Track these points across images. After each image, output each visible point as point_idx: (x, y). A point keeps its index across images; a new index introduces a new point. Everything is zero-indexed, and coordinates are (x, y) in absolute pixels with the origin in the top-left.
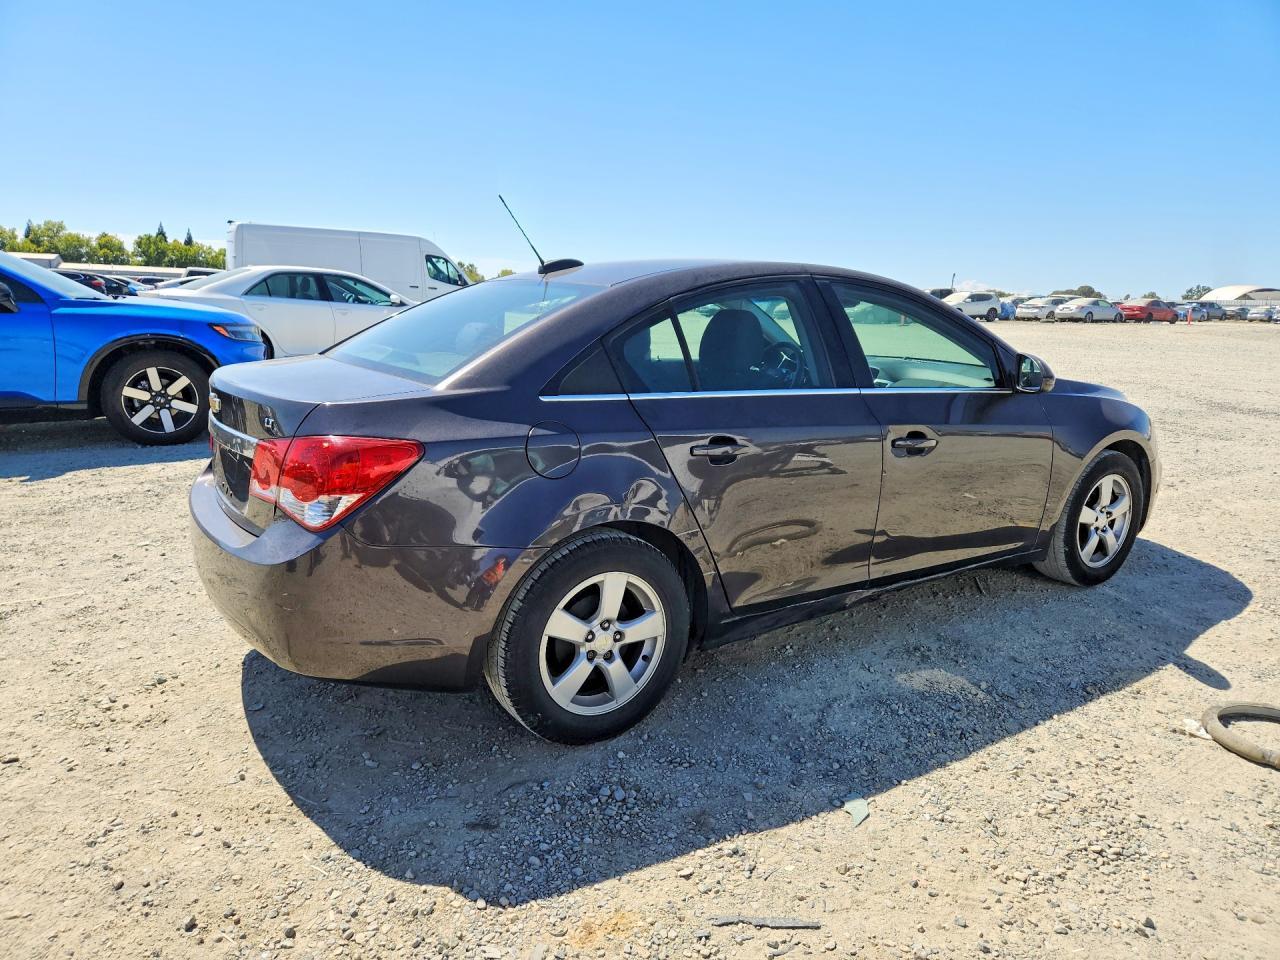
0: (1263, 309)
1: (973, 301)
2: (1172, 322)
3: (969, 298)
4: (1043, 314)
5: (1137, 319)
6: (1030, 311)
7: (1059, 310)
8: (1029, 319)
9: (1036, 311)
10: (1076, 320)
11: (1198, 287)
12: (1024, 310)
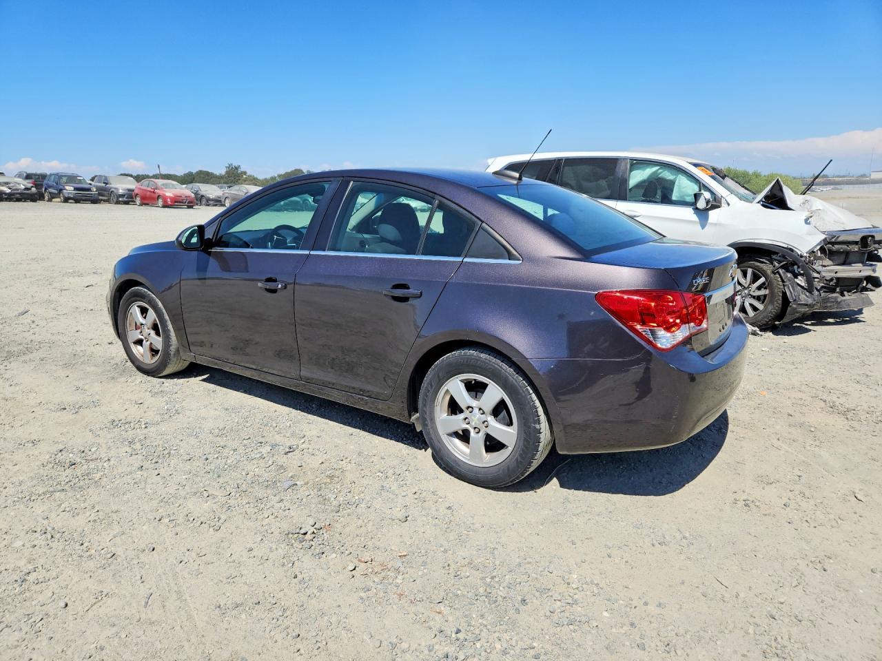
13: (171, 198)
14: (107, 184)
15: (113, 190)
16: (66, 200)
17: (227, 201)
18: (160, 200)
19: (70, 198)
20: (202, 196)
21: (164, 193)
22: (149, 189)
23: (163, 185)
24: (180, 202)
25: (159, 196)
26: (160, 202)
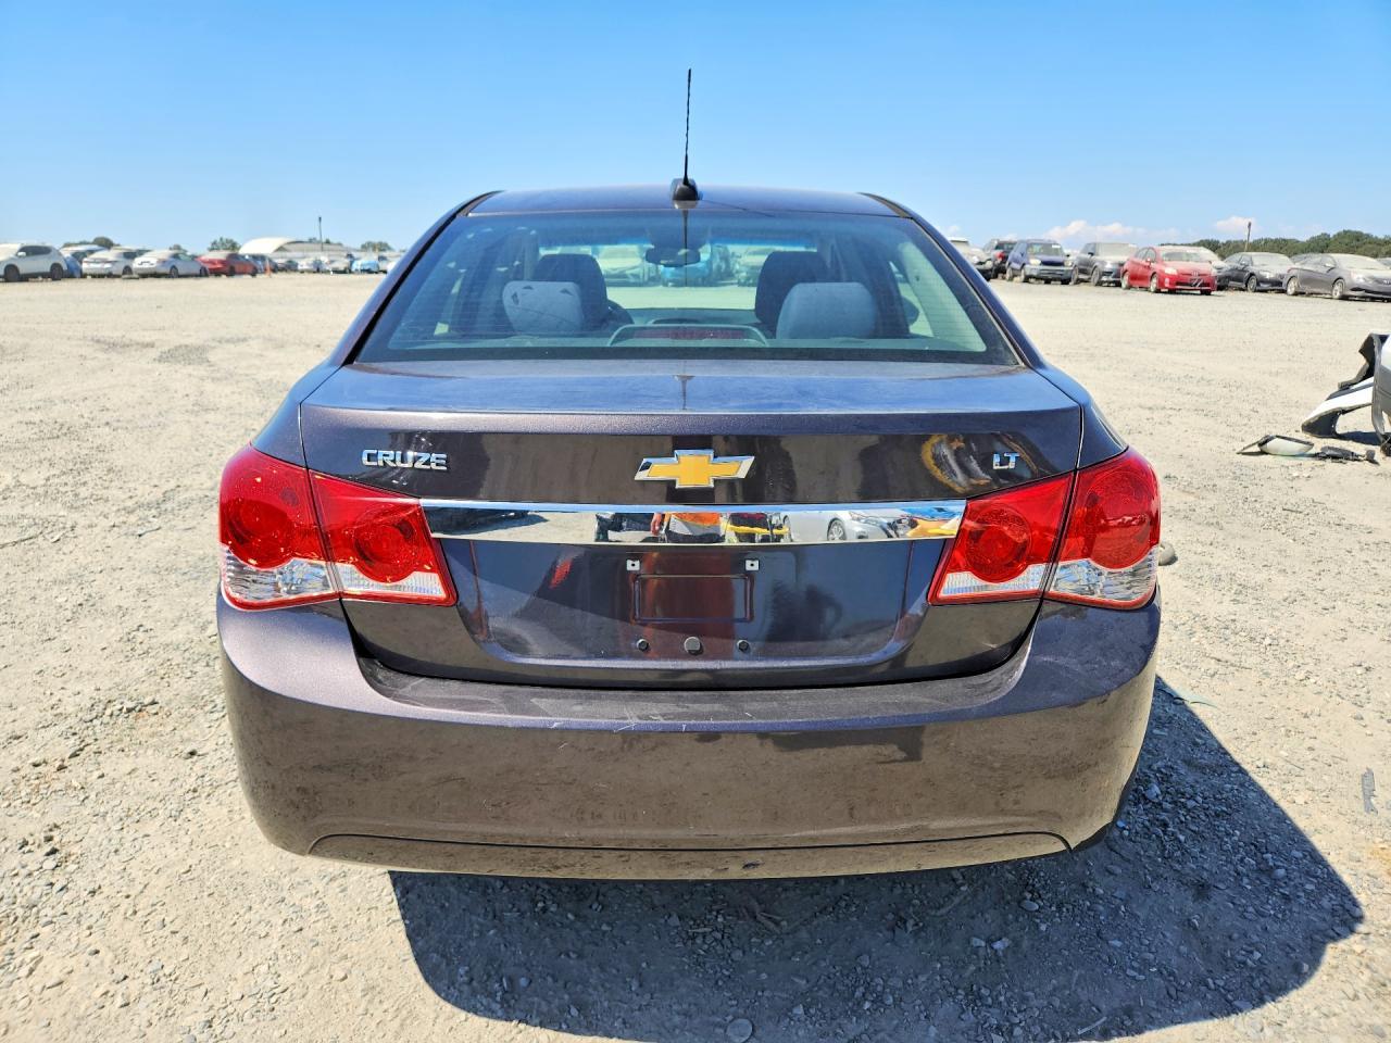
0: (311, 260)
1: (28, 255)
2: (254, 274)
3: (22, 250)
4: (118, 269)
5: (217, 273)
6: (99, 266)
7: (136, 264)
8: (101, 276)
9: (107, 266)
10: (156, 275)
11: (221, 239)
12: (92, 265)
13: (1172, 278)
14: (1092, 254)
15: (1097, 264)
16: (1027, 280)
17: (1292, 284)
18: (1155, 280)
19: (1031, 277)
20: (1252, 274)
21: (1163, 268)
22: (1144, 262)
23: (1167, 255)
24: (1187, 284)
25: (1155, 273)
26: (1153, 285)
